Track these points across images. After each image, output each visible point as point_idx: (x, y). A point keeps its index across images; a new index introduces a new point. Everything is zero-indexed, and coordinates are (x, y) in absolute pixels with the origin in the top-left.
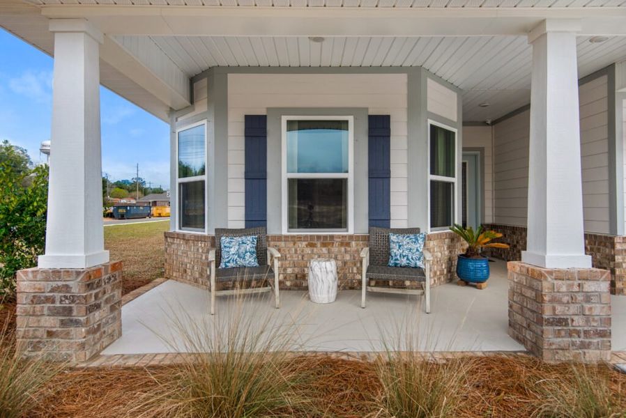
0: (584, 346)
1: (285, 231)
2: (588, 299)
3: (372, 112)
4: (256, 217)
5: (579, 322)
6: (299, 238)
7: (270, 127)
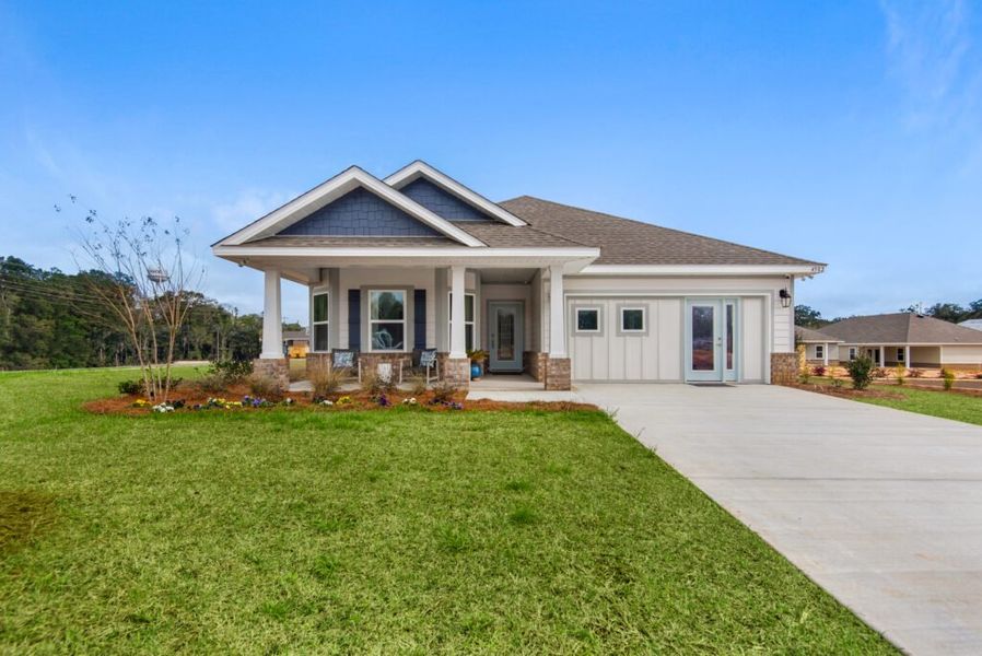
0: (460, 385)
1: (370, 350)
2: (461, 368)
3: (417, 288)
4: (355, 343)
5: (457, 377)
6: (378, 354)
7: (362, 296)
